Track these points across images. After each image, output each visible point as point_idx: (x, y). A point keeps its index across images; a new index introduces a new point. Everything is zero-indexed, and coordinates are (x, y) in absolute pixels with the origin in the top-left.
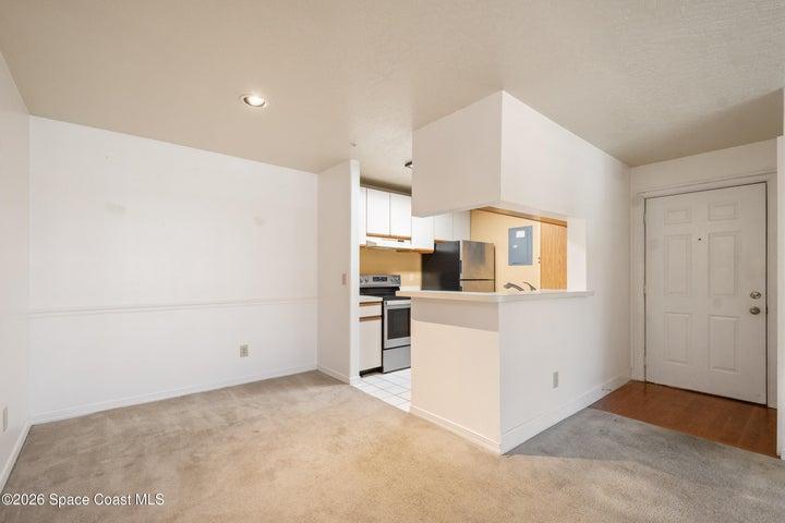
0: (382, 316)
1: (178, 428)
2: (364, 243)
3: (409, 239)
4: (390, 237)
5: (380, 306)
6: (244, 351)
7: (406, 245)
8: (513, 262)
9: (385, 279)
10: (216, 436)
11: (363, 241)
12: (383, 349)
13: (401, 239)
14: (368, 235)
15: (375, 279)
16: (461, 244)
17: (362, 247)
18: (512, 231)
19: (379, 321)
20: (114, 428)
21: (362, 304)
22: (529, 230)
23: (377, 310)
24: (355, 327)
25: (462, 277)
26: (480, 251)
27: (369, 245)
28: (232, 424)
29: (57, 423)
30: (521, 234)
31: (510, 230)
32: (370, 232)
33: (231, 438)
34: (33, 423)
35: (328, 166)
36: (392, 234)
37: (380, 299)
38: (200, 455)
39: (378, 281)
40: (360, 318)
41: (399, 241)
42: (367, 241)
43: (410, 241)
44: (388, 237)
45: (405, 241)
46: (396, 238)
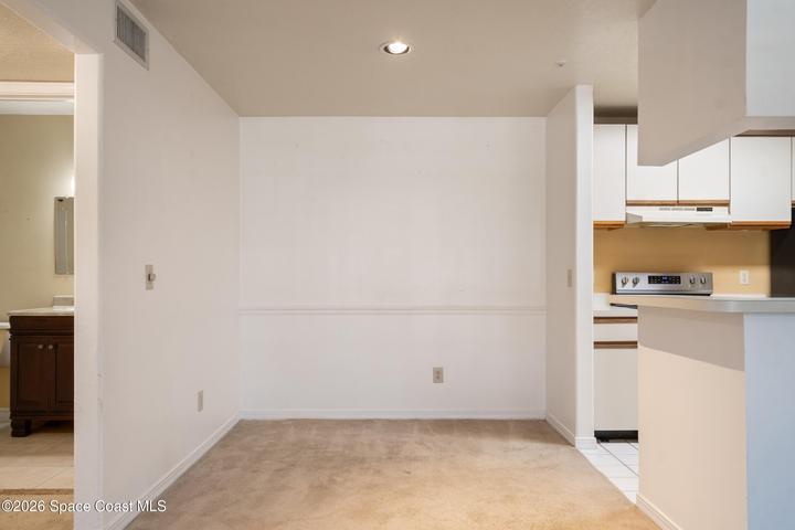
1: (340, 449)
2: (621, 218)
3: (726, 204)
4: (678, 203)
6: (438, 375)
7: (718, 216)
9: (674, 280)
10: (366, 465)
11: (618, 214)
13: (705, 207)
14: (629, 204)
15: (653, 280)
20: (291, 435)
24: (589, 355)
27: (631, 221)
28: (390, 458)
29: (257, 421)
32: (631, 198)
33: (378, 472)
34: (242, 417)
35: (552, 103)
36: (682, 198)
38: (338, 479)
39: (660, 283)
40: (595, 343)
41: (698, 209)
42: (627, 214)
43: (726, 208)
44: (674, 205)
45: (714, 208)
46: (692, 205)
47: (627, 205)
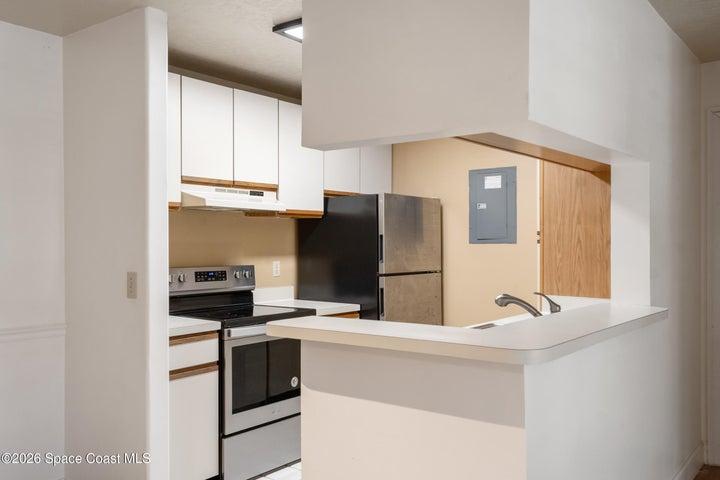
0: (221, 364)
2: (177, 199)
3: (274, 189)
4: (234, 185)
5: (215, 342)
7: (266, 202)
8: (479, 235)
9: (220, 276)
11: (175, 193)
12: (222, 436)
13: (257, 190)
14: (185, 181)
15: (201, 276)
16: (382, 201)
17: (172, 208)
18: (477, 176)
19: (214, 375)
21: (175, 340)
22: (509, 175)
23: (208, 351)
24: (160, 392)
25: (383, 268)
26: (415, 213)
27: (188, 203)
30: (493, 183)
31: (472, 173)
32: (189, 173)
36: (238, 178)
37: (216, 325)
39: (206, 280)
40: (172, 373)
41: (252, 193)
42: (182, 194)
43: (275, 193)
44: (229, 186)
45: (265, 193)
46: (246, 187)
47: (183, 181)
